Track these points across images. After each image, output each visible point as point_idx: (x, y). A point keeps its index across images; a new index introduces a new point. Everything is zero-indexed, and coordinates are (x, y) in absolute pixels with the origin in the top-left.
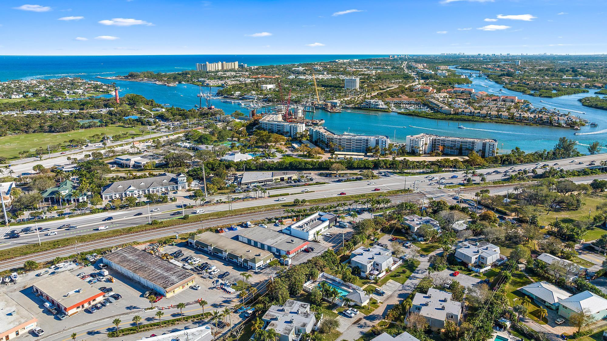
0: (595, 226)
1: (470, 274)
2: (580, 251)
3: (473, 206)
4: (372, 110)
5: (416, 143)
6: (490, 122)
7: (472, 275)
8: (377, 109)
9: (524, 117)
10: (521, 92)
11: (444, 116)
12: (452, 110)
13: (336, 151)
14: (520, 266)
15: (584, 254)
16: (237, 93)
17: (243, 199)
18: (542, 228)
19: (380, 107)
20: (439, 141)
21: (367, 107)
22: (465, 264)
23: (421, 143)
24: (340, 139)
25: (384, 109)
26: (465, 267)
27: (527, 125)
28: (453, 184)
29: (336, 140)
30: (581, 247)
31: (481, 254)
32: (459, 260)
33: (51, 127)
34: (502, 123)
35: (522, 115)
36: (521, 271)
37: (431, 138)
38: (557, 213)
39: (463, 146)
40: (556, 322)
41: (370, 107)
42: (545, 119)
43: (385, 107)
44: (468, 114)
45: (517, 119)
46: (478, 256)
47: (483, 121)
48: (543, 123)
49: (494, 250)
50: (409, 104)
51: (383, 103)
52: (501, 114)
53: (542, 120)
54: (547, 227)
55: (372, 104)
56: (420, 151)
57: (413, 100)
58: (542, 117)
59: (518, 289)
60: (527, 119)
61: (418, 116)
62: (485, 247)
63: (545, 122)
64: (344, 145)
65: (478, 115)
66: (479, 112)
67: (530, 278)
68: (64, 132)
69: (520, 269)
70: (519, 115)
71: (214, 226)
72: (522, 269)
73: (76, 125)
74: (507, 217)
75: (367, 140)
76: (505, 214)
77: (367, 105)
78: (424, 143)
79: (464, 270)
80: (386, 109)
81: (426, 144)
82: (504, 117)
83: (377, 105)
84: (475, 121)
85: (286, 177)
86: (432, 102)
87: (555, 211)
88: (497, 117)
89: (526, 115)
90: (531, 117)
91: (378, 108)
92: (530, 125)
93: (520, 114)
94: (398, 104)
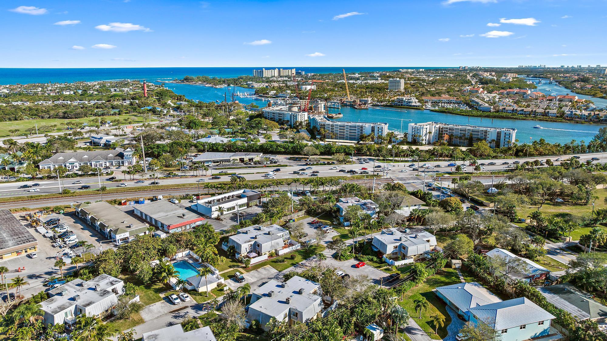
0: (600, 224)
1: (380, 267)
2: (559, 251)
3: (446, 194)
4: (404, 108)
5: (418, 131)
6: (533, 120)
7: (381, 269)
8: (409, 107)
9: (575, 114)
10: (590, 95)
11: (480, 113)
12: (492, 107)
13: (327, 138)
14: (454, 261)
15: (563, 255)
16: (272, 92)
17: (181, 177)
18: (520, 221)
19: (413, 104)
20: (446, 130)
21: (399, 105)
22: (379, 254)
23: (425, 132)
24: (332, 126)
25: (417, 106)
26: (378, 258)
27: (577, 123)
28: (438, 172)
29: (329, 126)
30: (564, 246)
31: (404, 243)
32: (375, 250)
33: (65, 113)
34: (546, 121)
35: (573, 113)
36: (455, 269)
37: (438, 126)
38: (555, 207)
39: (473, 136)
40: (457, 337)
41: (402, 105)
42: (601, 117)
43: (418, 104)
44: (510, 111)
45: (567, 117)
46: (398, 244)
47: (525, 118)
48: (599, 121)
49: (425, 239)
50: (448, 103)
51: (417, 101)
52: (549, 112)
53: (598, 118)
54: (528, 221)
55: (405, 102)
56: (422, 140)
57: (454, 99)
58: (598, 114)
59: (433, 290)
60: (581, 117)
61: (451, 113)
62: (414, 236)
63: (602, 120)
64: (337, 132)
65: (522, 112)
66: (523, 110)
67: (461, 277)
68: (76, 118)
69: (453, 266)
70: (569, 113)
71: (119, 198)
72: (457, 266)
73: (90, 113)
74: (481, 208)
75: (362, 127)
76: (482, 204)
77: (399, 102)
78: (428, 131)
79: (376, 262)
80: (419, 106)
81: (430, 133)
82: (552, 115)
83: (410, 102)
84: (515, 119)
85: (246, 158)
86: (473, 101)
87: (554, 205)
88: (543, 115)
89: (578, 112)
90: (585, 115)
91: (411, 106)
92: (582, 123)
93: (572, 112)
94: (437, 103)
